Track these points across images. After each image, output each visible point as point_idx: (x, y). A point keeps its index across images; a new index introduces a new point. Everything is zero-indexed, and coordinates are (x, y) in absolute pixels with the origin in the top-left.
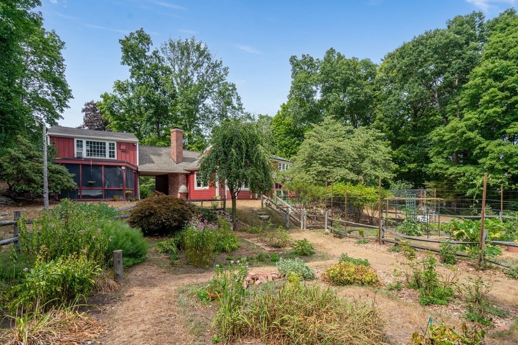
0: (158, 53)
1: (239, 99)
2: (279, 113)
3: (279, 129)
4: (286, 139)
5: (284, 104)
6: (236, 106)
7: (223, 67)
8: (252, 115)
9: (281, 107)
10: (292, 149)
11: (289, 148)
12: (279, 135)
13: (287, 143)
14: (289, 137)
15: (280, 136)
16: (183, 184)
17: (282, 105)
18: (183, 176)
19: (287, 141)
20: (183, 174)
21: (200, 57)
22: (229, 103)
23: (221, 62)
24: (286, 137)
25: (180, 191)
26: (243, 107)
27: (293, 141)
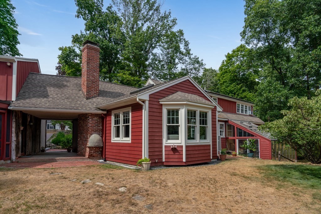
0: (112, 8)
1: (187, 44)
2: (223, 62)
3: (223, 77)
4: (232, 85)
5: (228, 54)
6: (184, 51)
7: (172, 18)
8: (200, 60)
9: (226, 56)
10: (238, 95)
11: (235, 94)
12: (224, 82)
13: (233, 89)
14: (234, 84)
15: (225, 84)
16: (96, 131)
17: (226, 55)
18: (95, 119)
19: (233, 88)
20: (96, 115)
21: (150, 10)
22: (177, 49)
23: (170, 13)
24: (231, 84)
25: (89, 144)
26: (191, 52)
27: (239, 87)
